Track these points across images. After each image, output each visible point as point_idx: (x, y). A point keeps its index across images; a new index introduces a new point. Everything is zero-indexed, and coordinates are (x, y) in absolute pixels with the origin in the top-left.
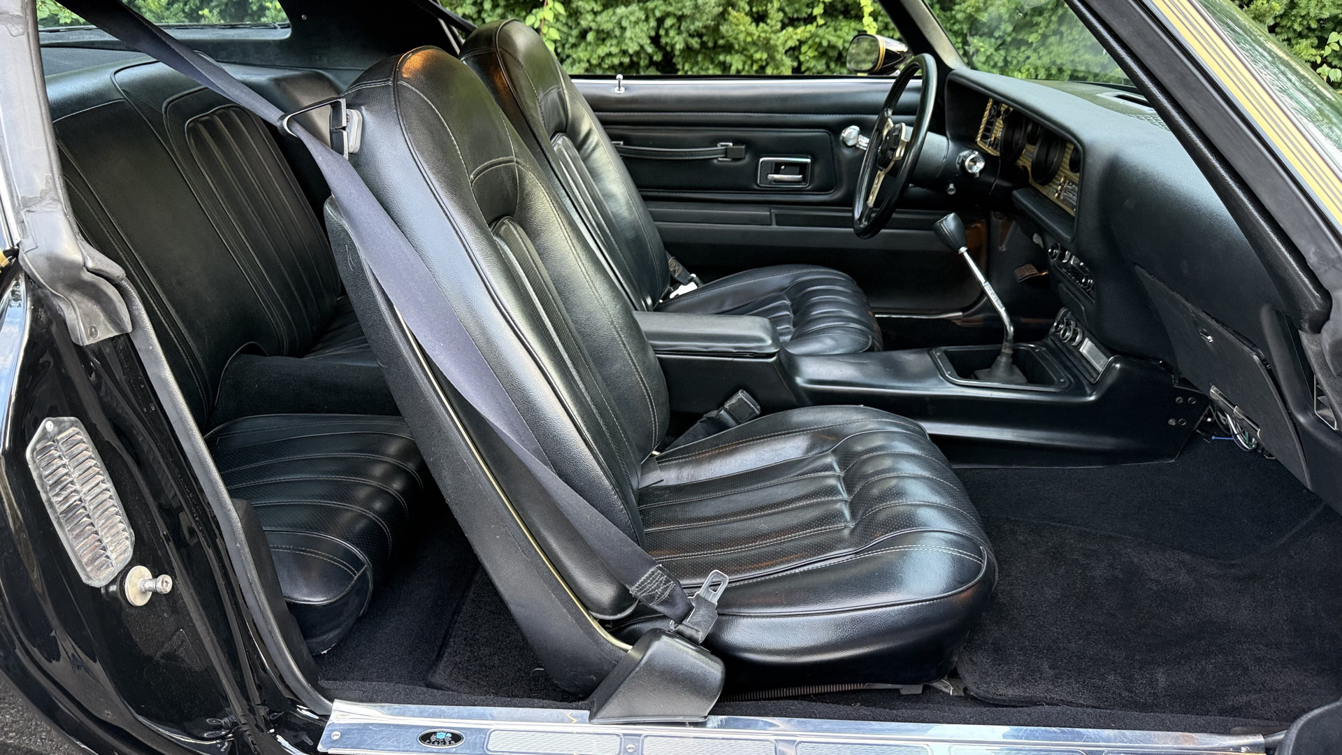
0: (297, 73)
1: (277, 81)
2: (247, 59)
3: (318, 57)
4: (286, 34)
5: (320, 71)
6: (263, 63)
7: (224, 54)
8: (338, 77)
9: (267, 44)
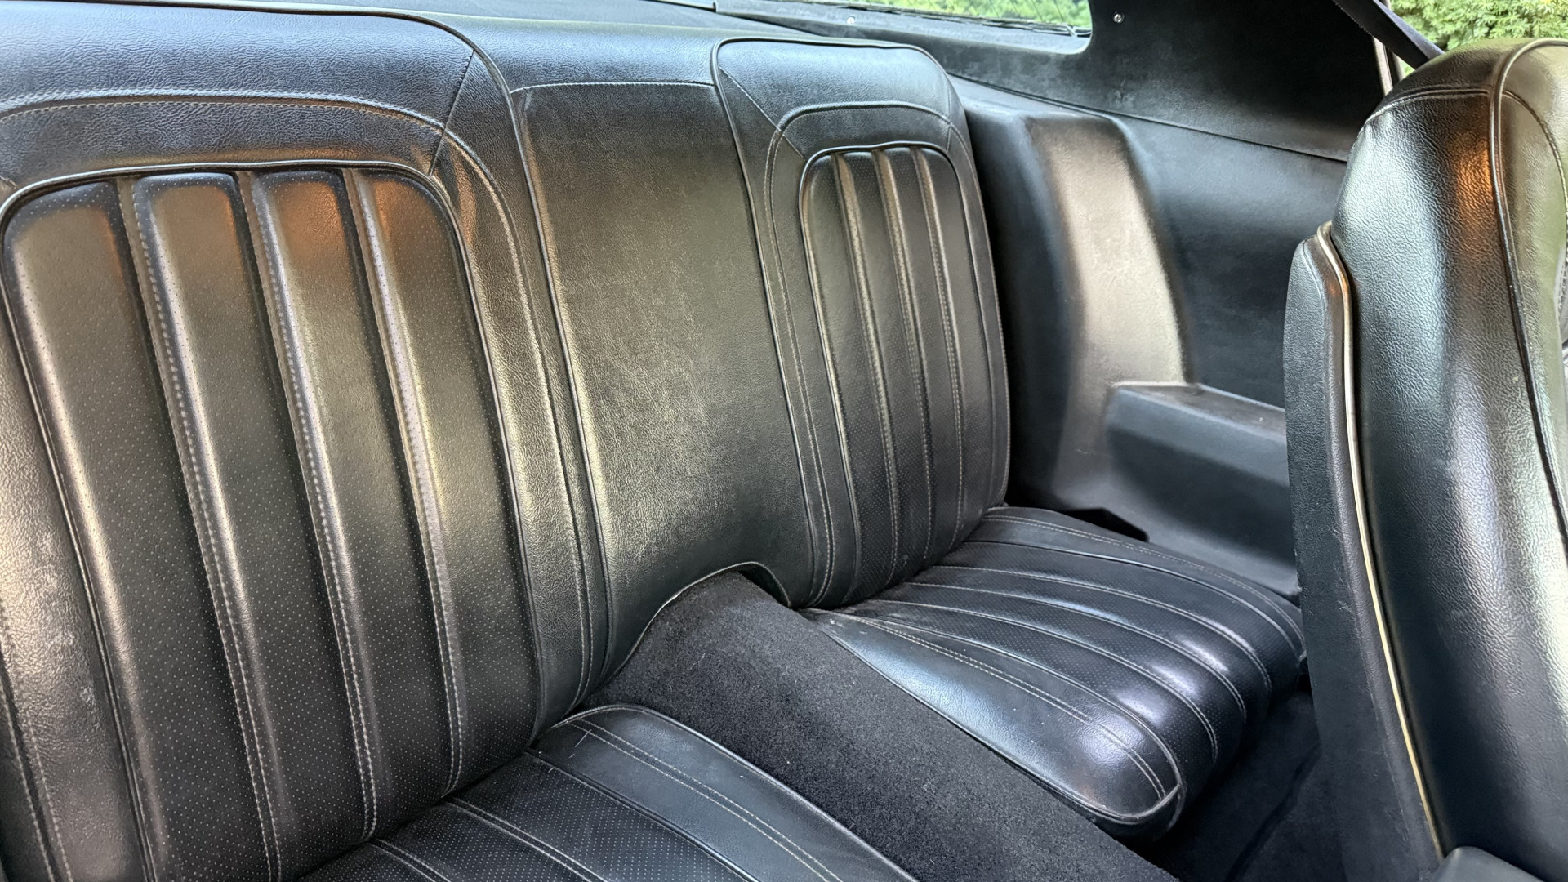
0: (1074, 115)
1: (1031, 123)
2: (1006, 81)
3: (1118, 93)
4: (1079, 46)
5: (1116, 120)
6: (1028, 91)
7: (976, 66)
8: (1141, 136)
9: (1044, 59)
